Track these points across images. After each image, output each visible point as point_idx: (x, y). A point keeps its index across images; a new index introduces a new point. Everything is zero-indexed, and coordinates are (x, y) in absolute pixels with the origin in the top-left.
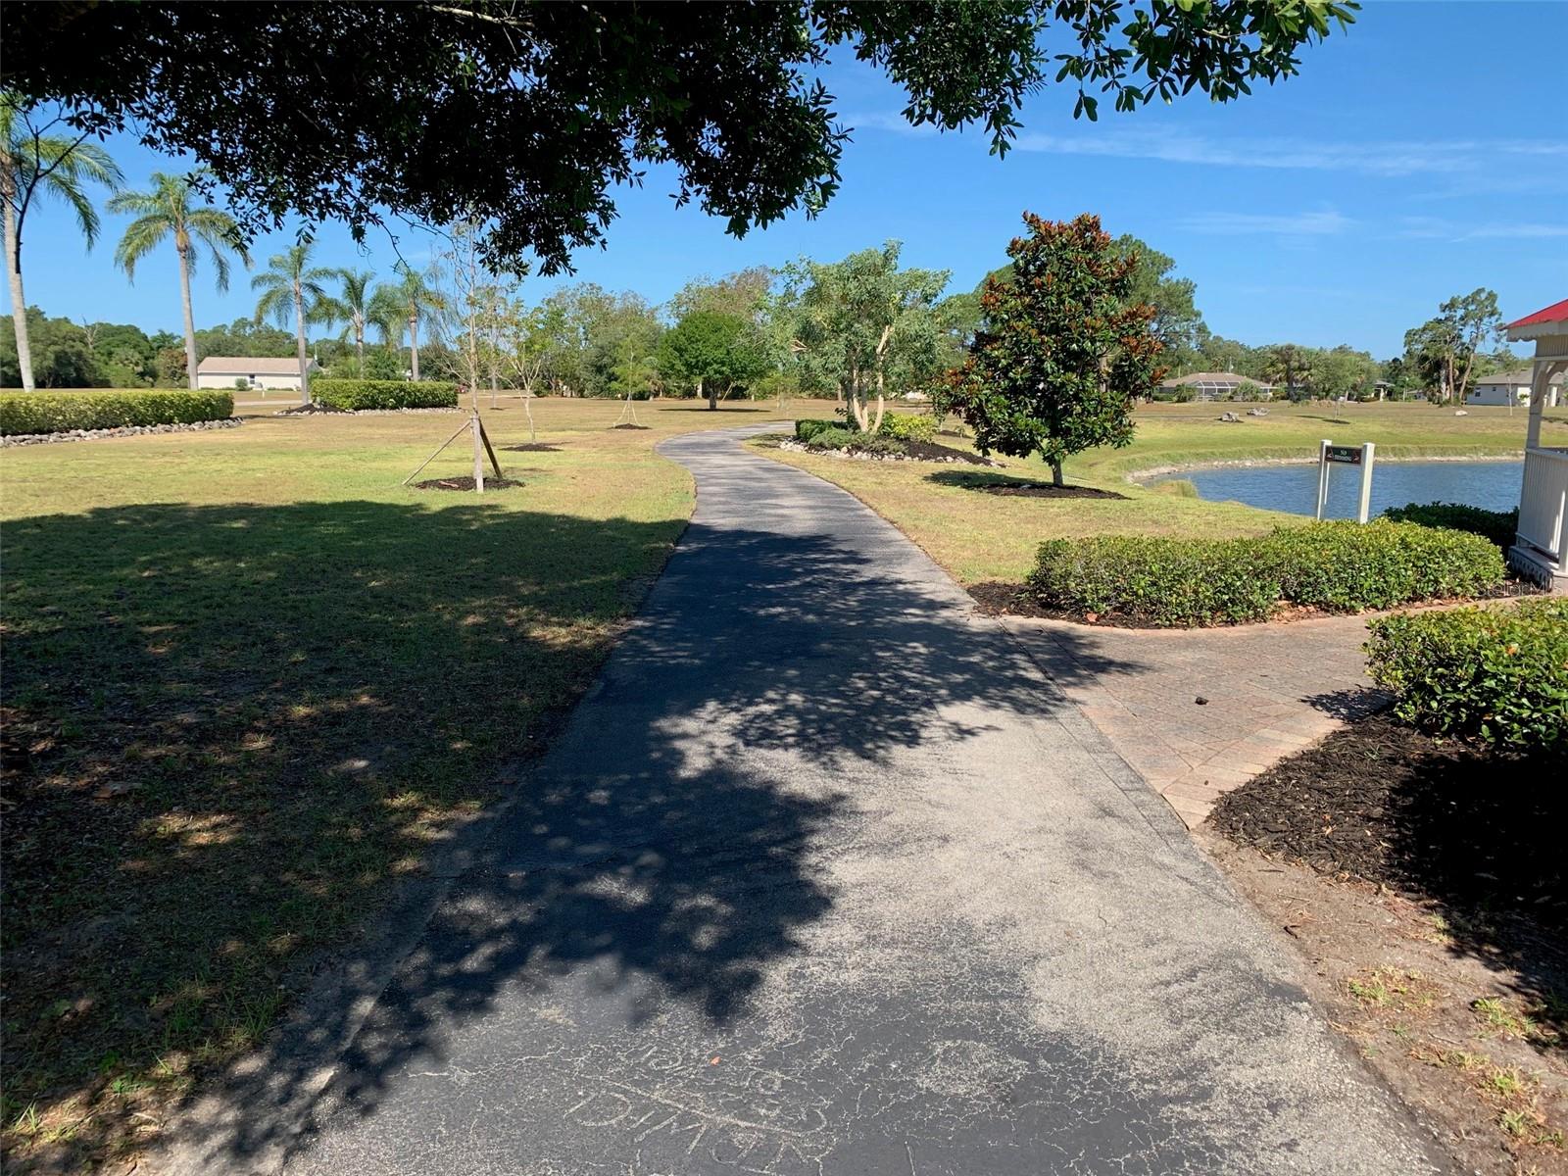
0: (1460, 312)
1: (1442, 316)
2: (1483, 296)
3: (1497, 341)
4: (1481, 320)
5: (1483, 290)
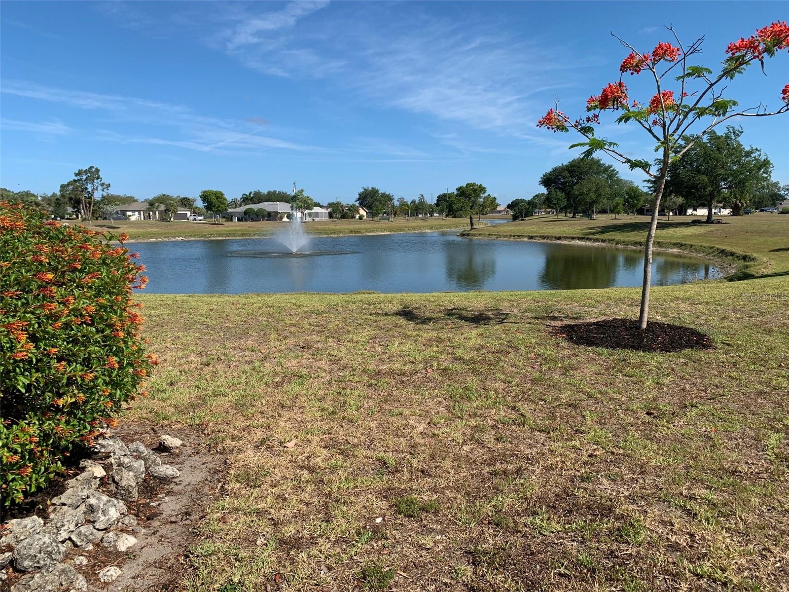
0: (84, 177)
1: (76, 178)
2: (94, 170)
3: (103, 191)
4: (93, 181)
5: (93, 167)
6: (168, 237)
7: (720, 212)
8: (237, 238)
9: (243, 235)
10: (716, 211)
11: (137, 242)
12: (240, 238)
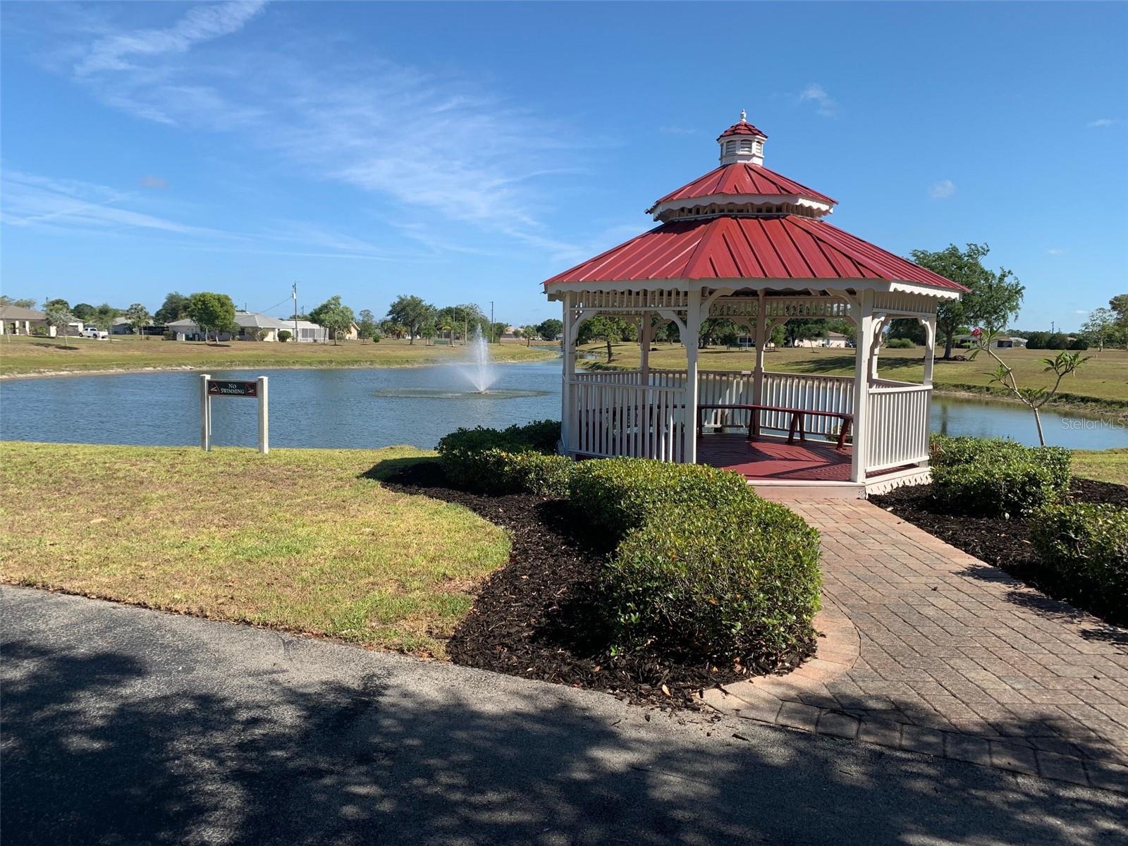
6: (170, 365)
7: (828, 344)
8: (271, 367)
9: (278, 362)
10: (824, 343)
11: (128, 372)
12: (275, 367)
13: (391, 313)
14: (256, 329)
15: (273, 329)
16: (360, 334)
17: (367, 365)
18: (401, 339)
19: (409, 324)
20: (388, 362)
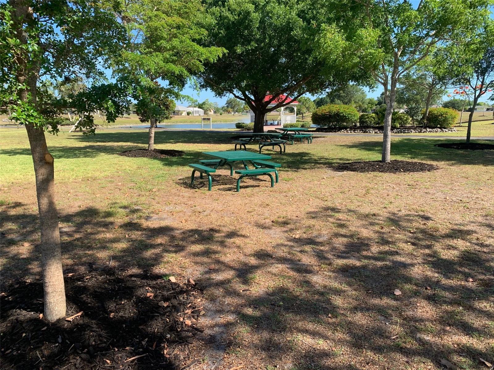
13: (226, 104)
14: (179, 111)
15: (185, 111)
16: (215, 112)
17: (219, 123)
18: (230, 114)
19: (233, 108)
20: (226, 121)
